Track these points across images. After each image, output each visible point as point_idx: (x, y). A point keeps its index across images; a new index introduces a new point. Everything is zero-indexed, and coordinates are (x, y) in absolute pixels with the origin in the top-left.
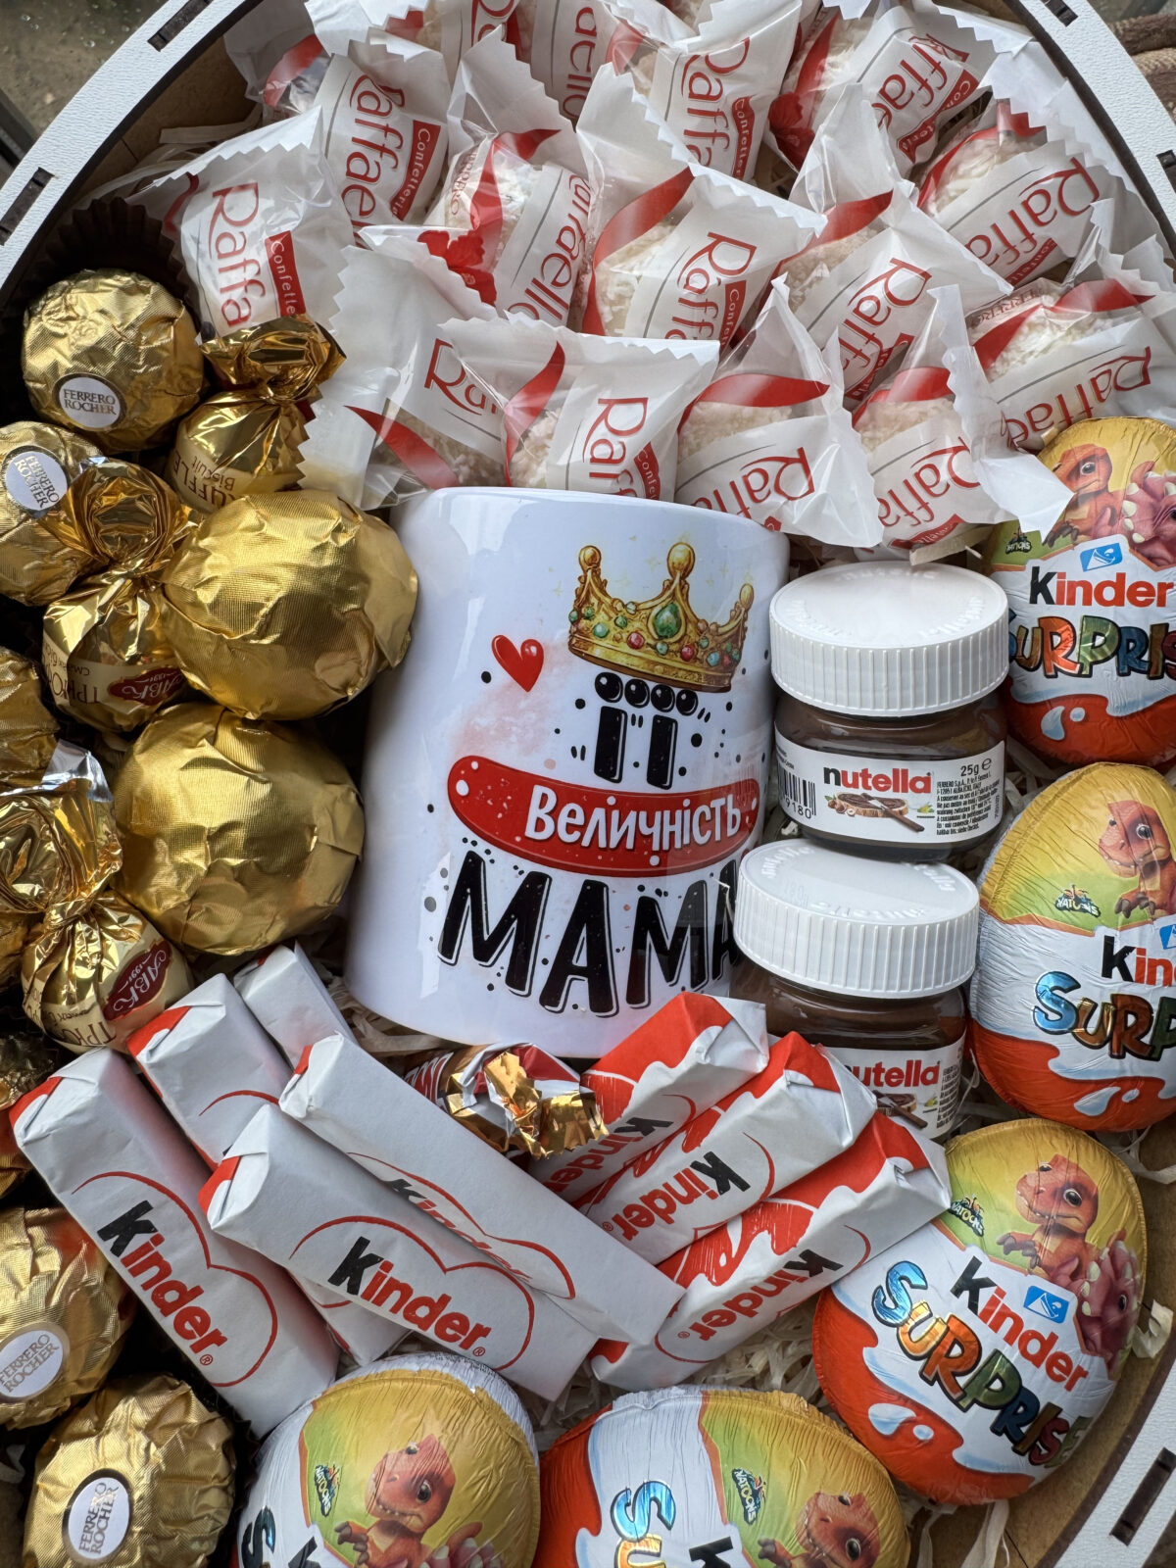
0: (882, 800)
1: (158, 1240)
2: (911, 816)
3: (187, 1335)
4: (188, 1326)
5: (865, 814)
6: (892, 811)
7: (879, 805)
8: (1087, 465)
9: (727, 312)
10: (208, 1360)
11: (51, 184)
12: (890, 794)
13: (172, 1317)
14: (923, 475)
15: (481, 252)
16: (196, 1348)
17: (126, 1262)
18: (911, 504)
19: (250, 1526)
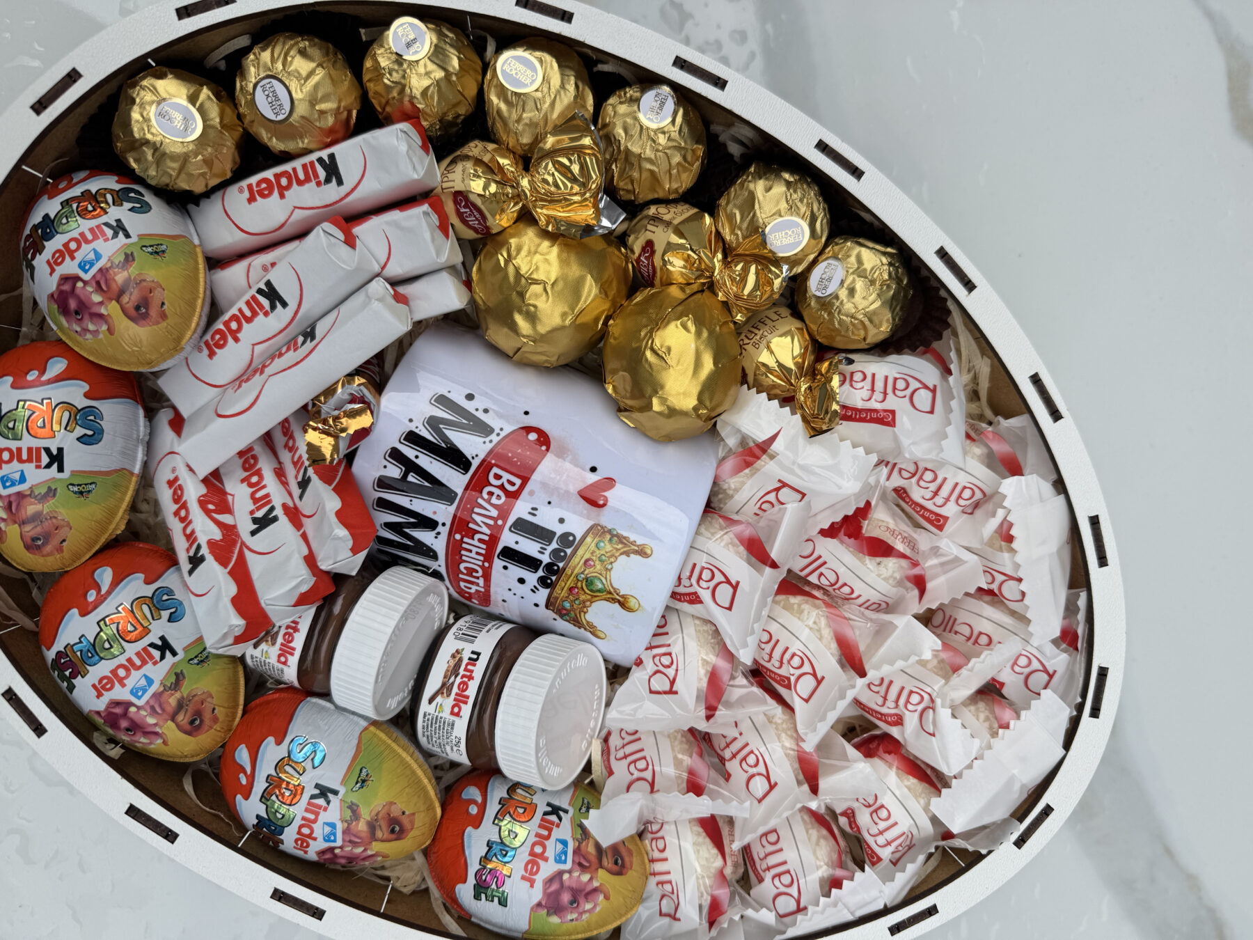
0: (453, 684)
1: (319, 184)
2: (439, 699)
3: (258, 184)
4: (264, 185)
5: (447, 671)
6: (445, 688)
7: (451, 681)
8: (620, 861)
9: (775, 674)
10: (241, 191)
11: (965, 292)
12: (455, 690)
13: (272, 179)
14: (644, 762)
15: (850, 537)
16: (250, 187)
17: (312, 163)
18: (629, 749)
19: (143, 196)
